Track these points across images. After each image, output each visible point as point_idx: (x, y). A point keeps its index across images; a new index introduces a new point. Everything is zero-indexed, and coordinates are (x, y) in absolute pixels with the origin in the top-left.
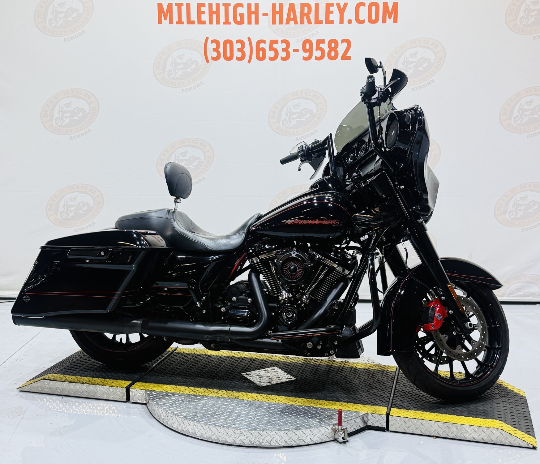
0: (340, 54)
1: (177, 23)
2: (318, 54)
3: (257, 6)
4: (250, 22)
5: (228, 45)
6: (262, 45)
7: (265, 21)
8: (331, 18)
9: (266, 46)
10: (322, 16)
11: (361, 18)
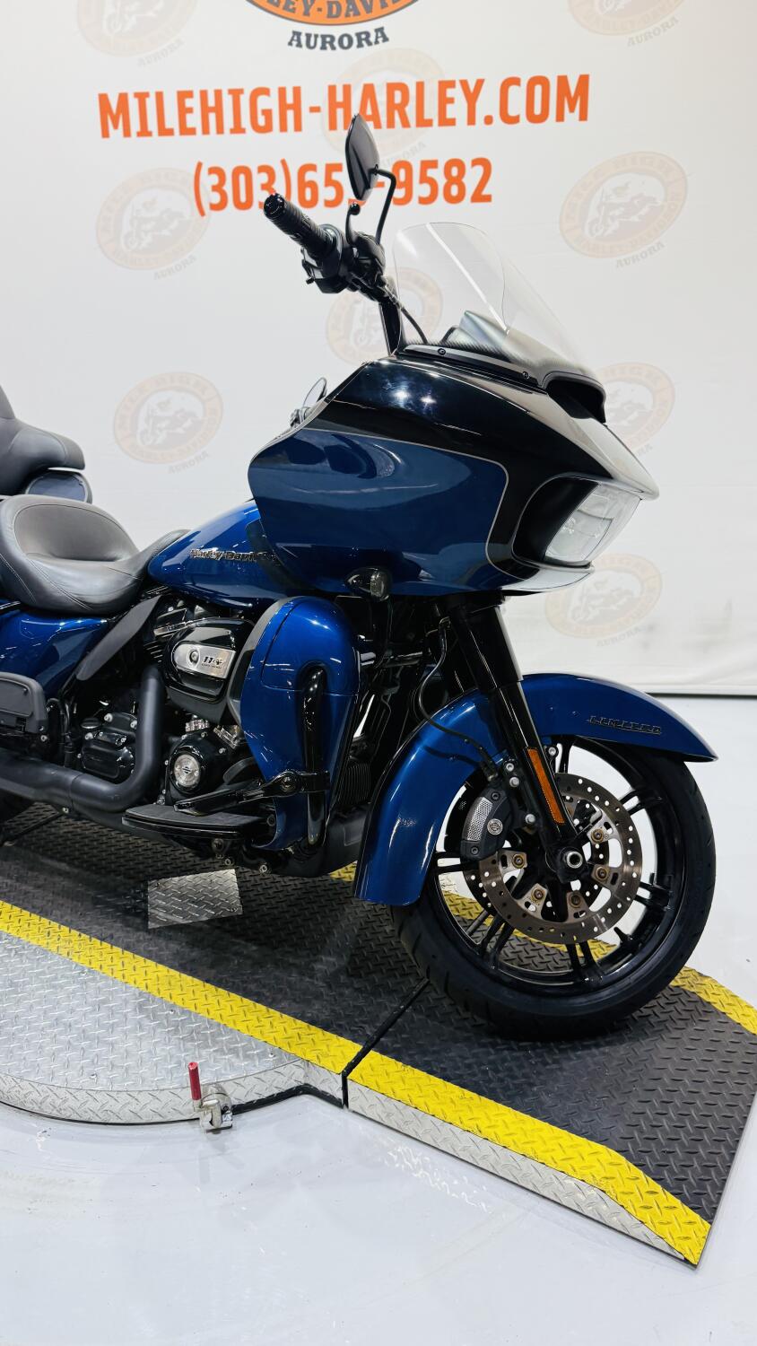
0: (470, 191)
1: (139, 134)
2: (425, 190)
3: (297, 91)
4: (283, 128)
5: (242, 178)
6: (309, 176)
7: (314, 123)
8: (449, 115)
9: (318, 177)
10: (431, 111)
11: (512, 112)
